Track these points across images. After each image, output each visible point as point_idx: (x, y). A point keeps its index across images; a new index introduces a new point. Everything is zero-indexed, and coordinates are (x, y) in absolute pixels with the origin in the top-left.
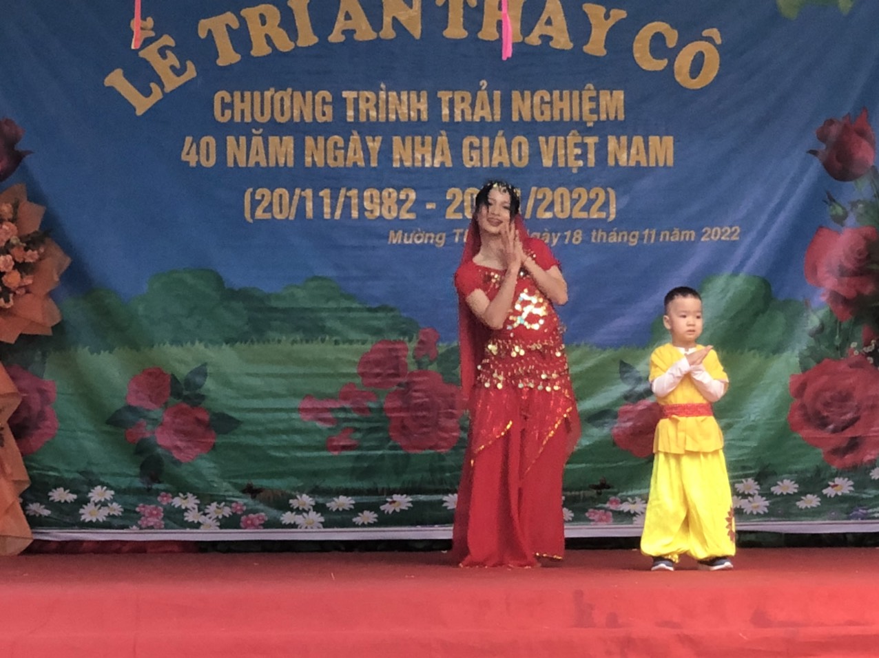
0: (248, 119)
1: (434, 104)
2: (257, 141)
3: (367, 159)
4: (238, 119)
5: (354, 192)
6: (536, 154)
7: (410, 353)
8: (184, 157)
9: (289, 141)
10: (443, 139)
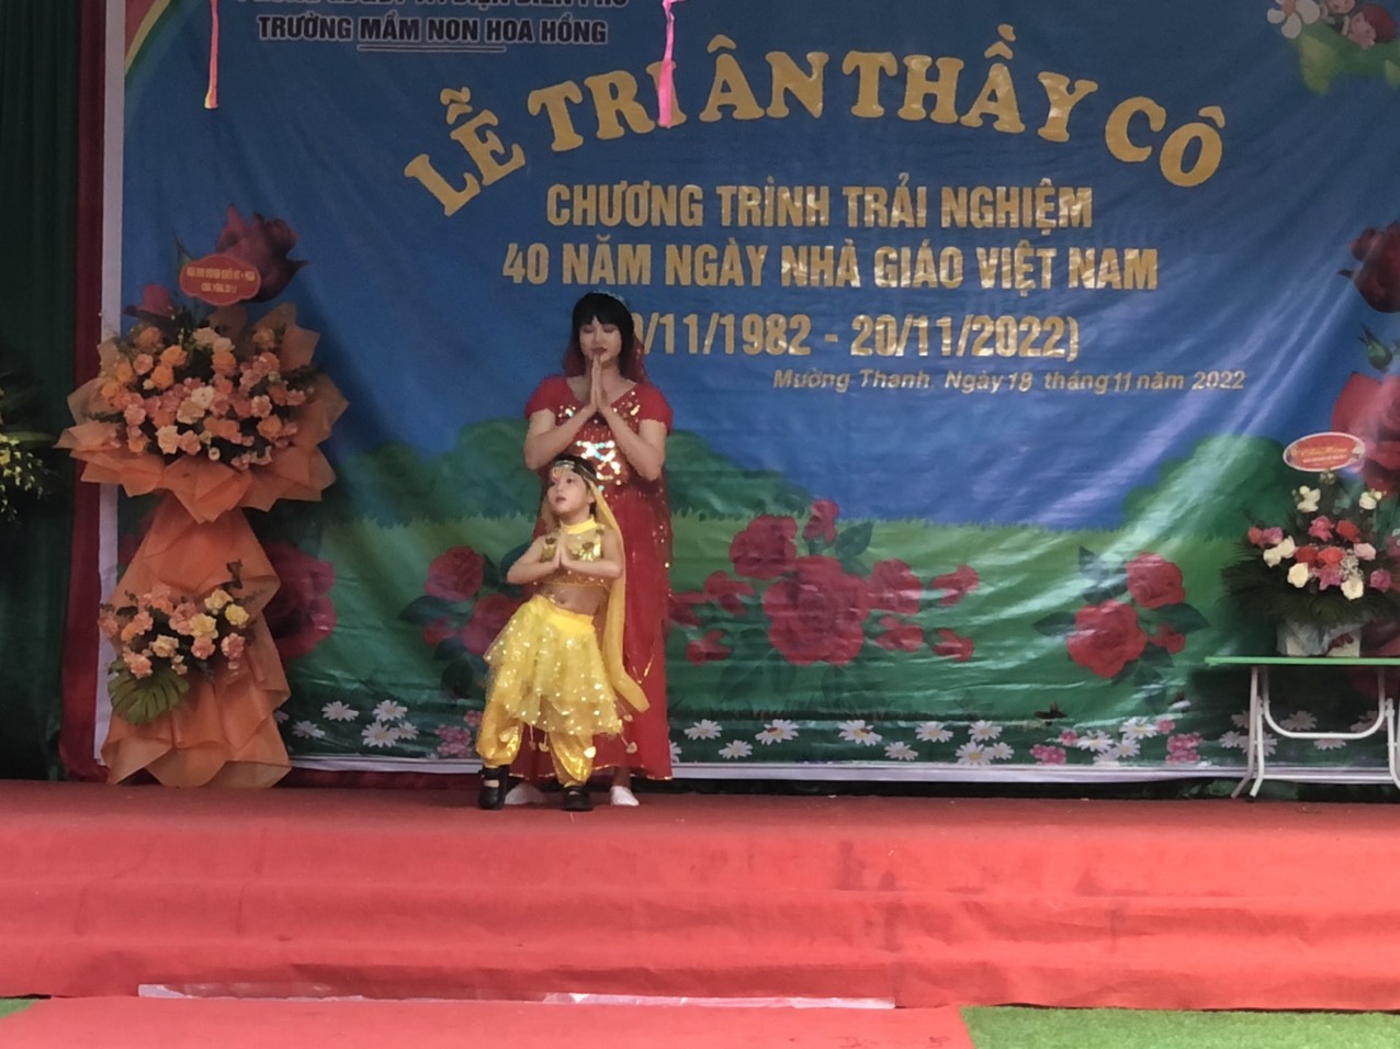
0: (591, 221)
1: (838, 204)
2: (603, 251)
3: (748, 275)
4: (577, 221)
5: (729, 320)
6: (972, 272)
7: (800, 533)
8: (507, 271)
9: (645, 250)
10: (849, 251)
